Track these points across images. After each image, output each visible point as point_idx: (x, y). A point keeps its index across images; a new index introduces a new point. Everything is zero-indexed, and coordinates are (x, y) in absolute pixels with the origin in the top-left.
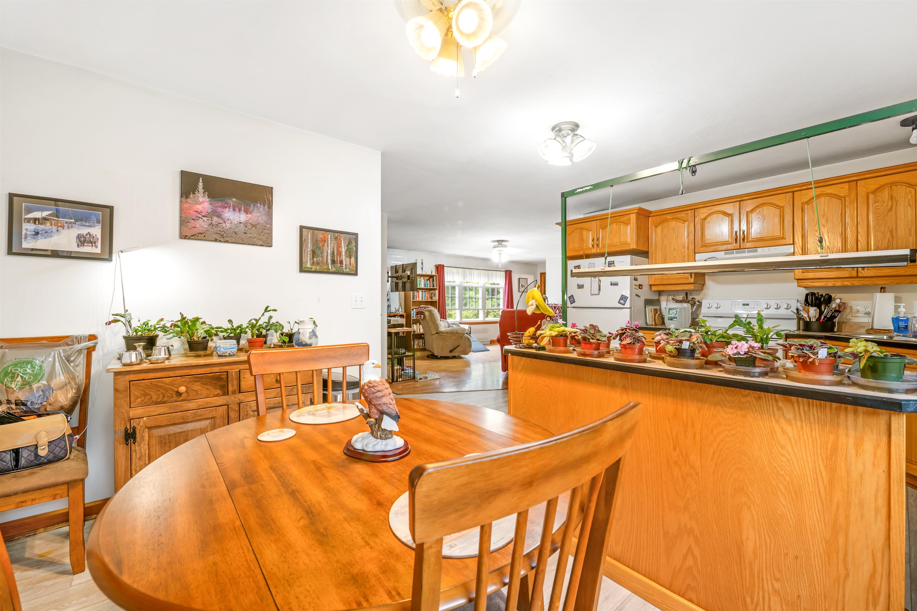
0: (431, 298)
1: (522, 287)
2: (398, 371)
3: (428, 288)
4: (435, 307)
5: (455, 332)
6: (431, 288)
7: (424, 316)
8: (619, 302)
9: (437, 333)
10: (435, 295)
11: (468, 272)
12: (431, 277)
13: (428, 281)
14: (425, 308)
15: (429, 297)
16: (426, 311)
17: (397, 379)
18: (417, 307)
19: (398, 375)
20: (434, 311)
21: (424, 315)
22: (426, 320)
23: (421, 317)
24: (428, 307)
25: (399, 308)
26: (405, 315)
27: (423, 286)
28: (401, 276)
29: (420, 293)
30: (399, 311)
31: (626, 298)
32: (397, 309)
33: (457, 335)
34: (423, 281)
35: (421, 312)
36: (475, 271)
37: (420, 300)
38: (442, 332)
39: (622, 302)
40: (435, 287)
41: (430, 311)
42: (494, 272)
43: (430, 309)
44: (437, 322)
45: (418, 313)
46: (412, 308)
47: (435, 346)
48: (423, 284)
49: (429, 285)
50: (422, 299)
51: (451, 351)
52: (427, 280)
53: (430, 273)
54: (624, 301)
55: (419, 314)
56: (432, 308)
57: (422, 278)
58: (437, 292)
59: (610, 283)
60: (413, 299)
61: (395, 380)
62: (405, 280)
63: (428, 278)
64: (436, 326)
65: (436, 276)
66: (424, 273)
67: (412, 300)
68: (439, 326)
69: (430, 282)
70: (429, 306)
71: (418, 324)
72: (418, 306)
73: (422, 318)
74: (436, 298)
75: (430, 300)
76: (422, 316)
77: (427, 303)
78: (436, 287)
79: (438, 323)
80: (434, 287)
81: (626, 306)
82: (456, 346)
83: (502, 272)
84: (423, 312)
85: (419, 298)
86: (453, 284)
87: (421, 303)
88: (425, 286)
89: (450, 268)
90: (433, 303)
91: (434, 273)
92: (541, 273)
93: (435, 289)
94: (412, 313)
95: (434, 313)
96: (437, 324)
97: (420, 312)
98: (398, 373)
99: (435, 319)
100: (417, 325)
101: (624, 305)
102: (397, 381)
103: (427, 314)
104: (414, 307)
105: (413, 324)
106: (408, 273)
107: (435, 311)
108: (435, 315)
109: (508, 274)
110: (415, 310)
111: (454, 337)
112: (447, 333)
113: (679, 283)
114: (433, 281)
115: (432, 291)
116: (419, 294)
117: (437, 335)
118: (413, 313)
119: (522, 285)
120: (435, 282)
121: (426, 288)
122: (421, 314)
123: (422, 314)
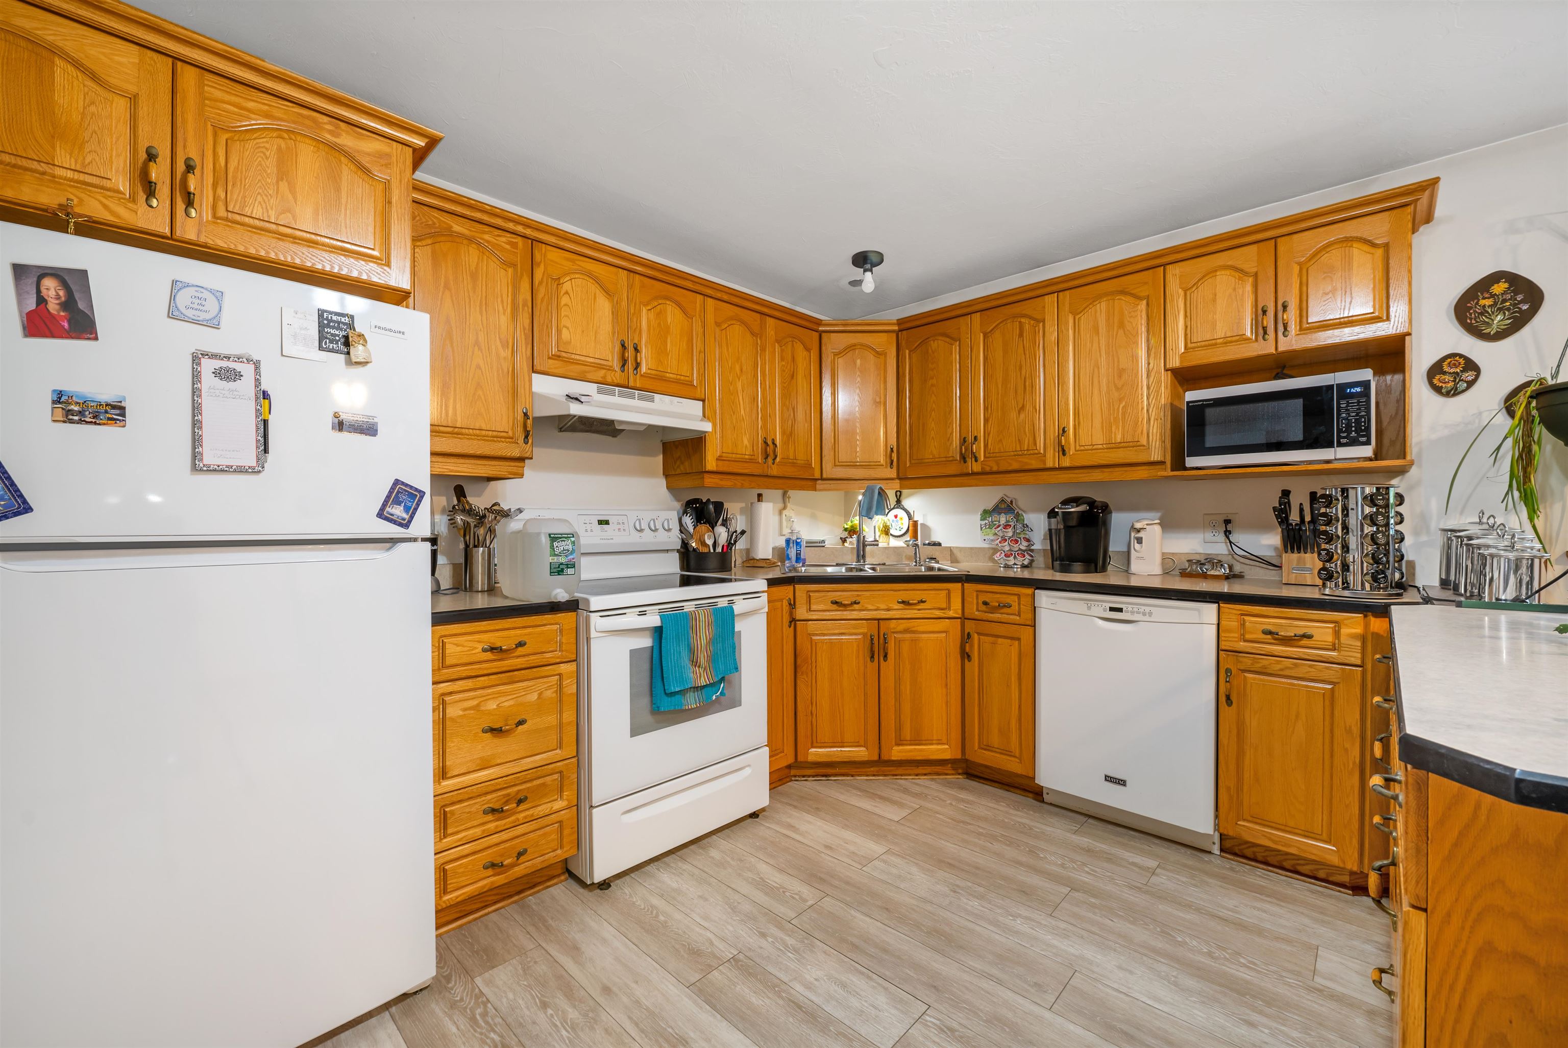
8: (380, 515)
31: (416, 496)
39: (398, 511)
54: (407, 509)
59: (329, 420)
81: (413, 531)
101: (406, 525)
113: (492, 453)
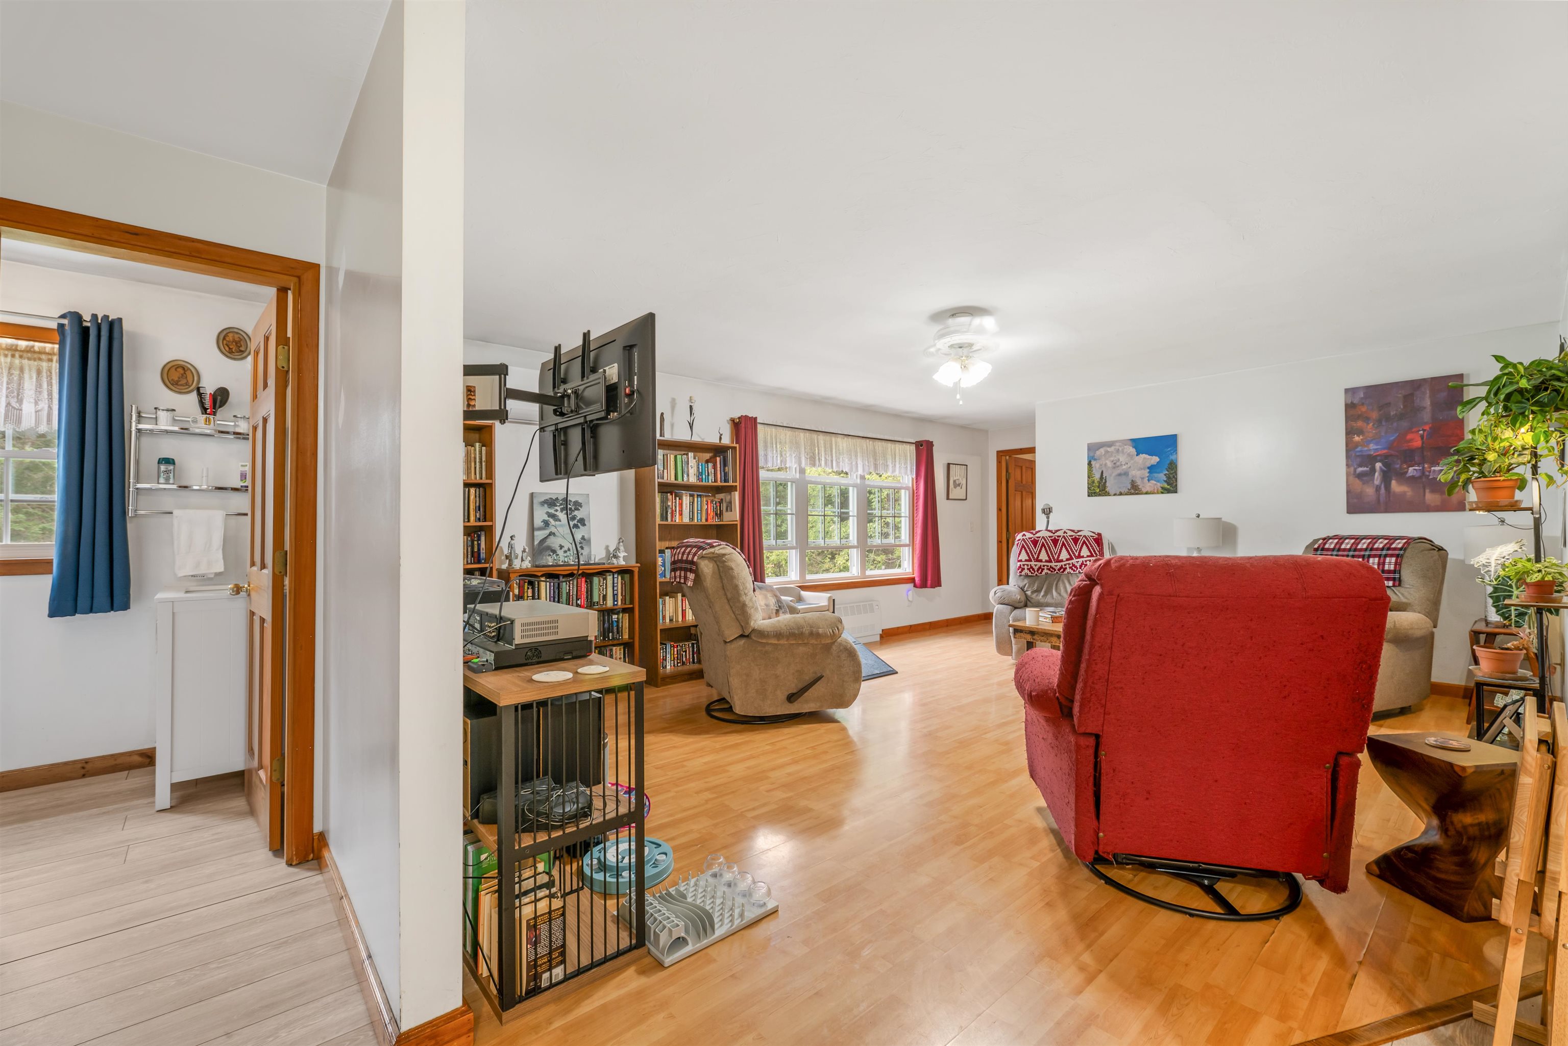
0: (720, 515)
1: (955, 487)
2: (544, 929)
3: (710, 483)
4: (732, 542)
5: (806, 631)
6: (719, 483)
7: (698, 580)
9: (742, 636)
10: (729, 507)
11: (822, 442)
12: (718, 451)
13: (710, 465)
14: (700, 548)
15: (711, 514)
16: (702, 557)
17: (536, 977)
18: (675, 544)
19: (543, 950)
20: (732, 560)
21: (696, 572)
22: (704, 590)
23: (686, 578)
24: (712, 546)
25: (617, 549)
26: (636, 570)
27: (693, 480)
28: (576, 392)
29: (686, 500)
30: (616, 557)
32: (612, 549)
33: (813, 641)
34: (692, 462)
35: (687, 562)
36: (840, 439)
37: (686, 520)
38: (761, 633)
40: (731, 483)
41: (718, 560)
42: (889, 445)
43: (717, 550)
44: (743, 598)
45: (676, 565)
46: (659, 545)
47: (735, 682)
48: (692, 471)
49: (711, 478)
50: (692, 519)
51: (791, 698)
52: (707, 462)
53: (714, 440)
55: (681, 569)
56: (723, 548)
57: (691, 455)
58: (736, 496)
60: (664, 517)
61: (523, 982)
62: (594, 411)
63: (708, 456)
64: (741, 612)
65: (734, 448)
66: (696, 439)
67: (658, 521)
68: (751, 611)
69: (715, 467)
70: (715, 542)
71: (679, 595)
72: (678, 539)
73: (690, 584)
74: (733, 516)
75: (716, 521)
76: (691, 576)
77: (705, 530)
78: (734, 481)
79: (745, 599)
80: (726, 481)
82: (808, 678)
83: (908, 447)
84: (692, 562)
85: (681, 514)
86: (781, 475)
87: (687, 530)
88: (700, 480)
89: (773, 429)
90: (723, 532)
91: (726, 441)
92: (998, 452)
93: (731, 489)
94: (660, 561)
95: (733, 565)
96: (744, 606)
97: (681, 561)
98: (544, 941)
99: (736, 587)
100: (676, 598)
102: (535, 991)
103: (707, 568)
104: (667, 544)
105: (664, 594)
106: (612, 372)
107: (737, 560)
108: (736, 571)
109: (924, 451)
110: (668, 552)
111: (802, 649)
112: (778, 635)
114: (725, 464)
115: (721, 496)
116: (681, 505)
117: (742, 642)
118: (663, 563)
119: (955, 481)
120: (729, 469)
121: (704, 483)
122: (686, 570)
123: (691, 571)
